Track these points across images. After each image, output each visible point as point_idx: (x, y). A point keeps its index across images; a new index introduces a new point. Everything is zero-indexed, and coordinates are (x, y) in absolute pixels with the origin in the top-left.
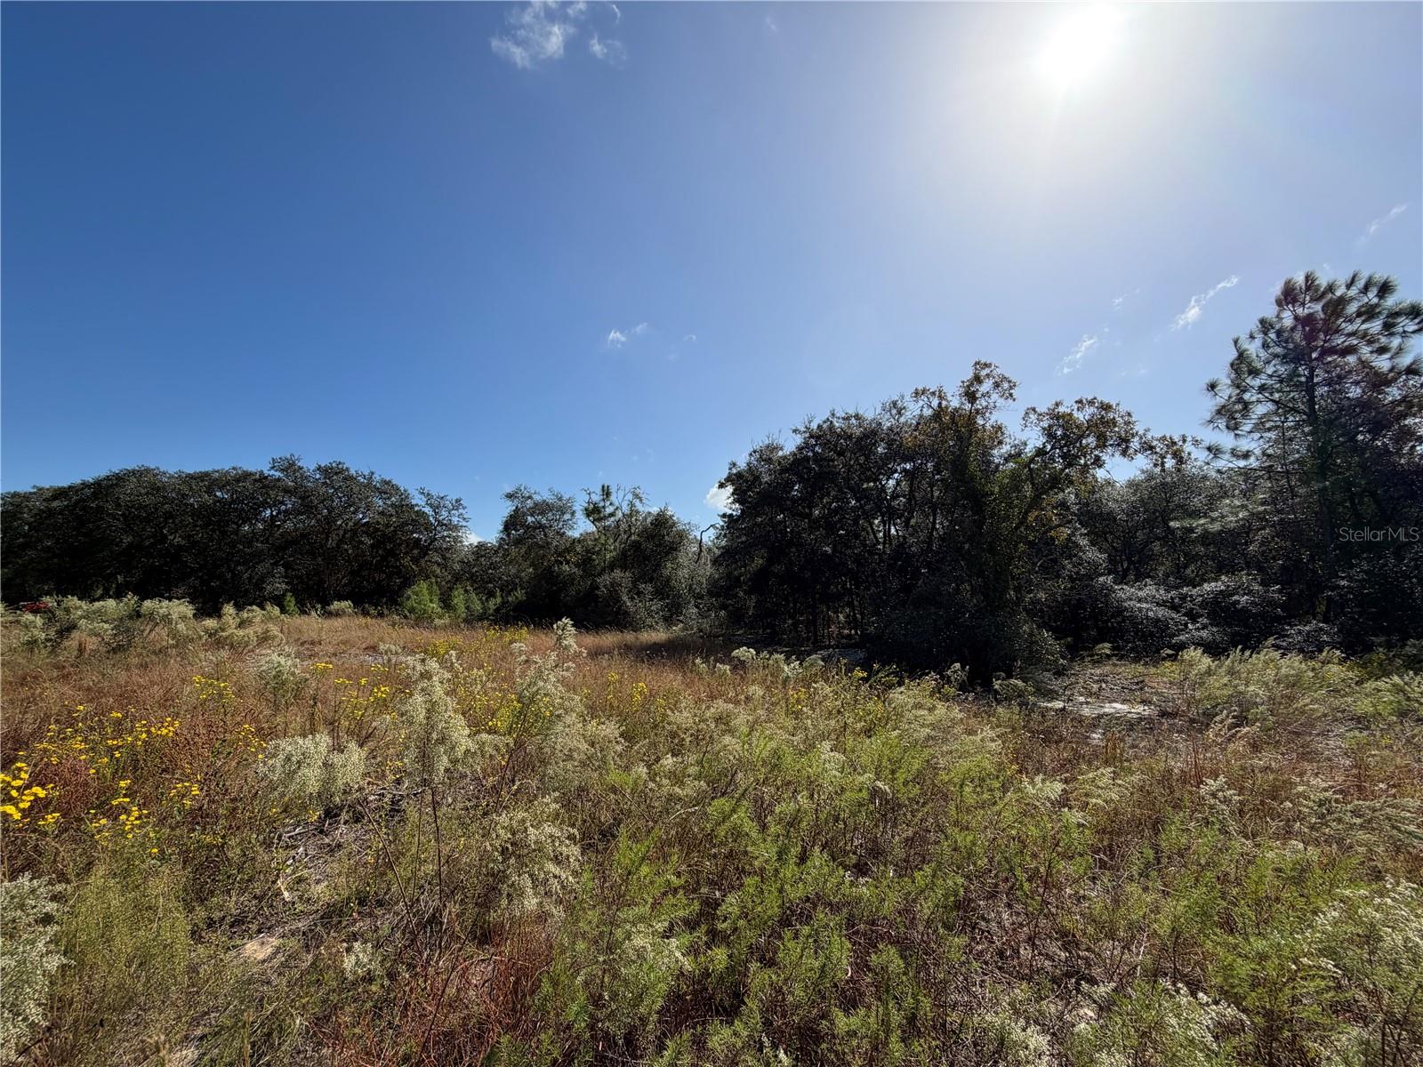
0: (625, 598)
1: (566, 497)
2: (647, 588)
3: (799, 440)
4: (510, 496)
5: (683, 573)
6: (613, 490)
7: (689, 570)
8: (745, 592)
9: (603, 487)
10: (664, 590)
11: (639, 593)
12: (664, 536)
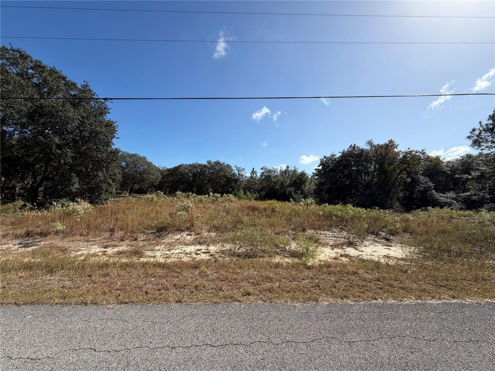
0: (293, 194)
1: (275, 168)
2: (299, 192)
3: (341, 154)
4: (262, 169)
5: (307, 188)
6: (289, 166)
7: (309, 187)
8: (325, 193)
9: (287, 166)
10: (302, 192)
11: (297, 193)
12: (302, 179)
